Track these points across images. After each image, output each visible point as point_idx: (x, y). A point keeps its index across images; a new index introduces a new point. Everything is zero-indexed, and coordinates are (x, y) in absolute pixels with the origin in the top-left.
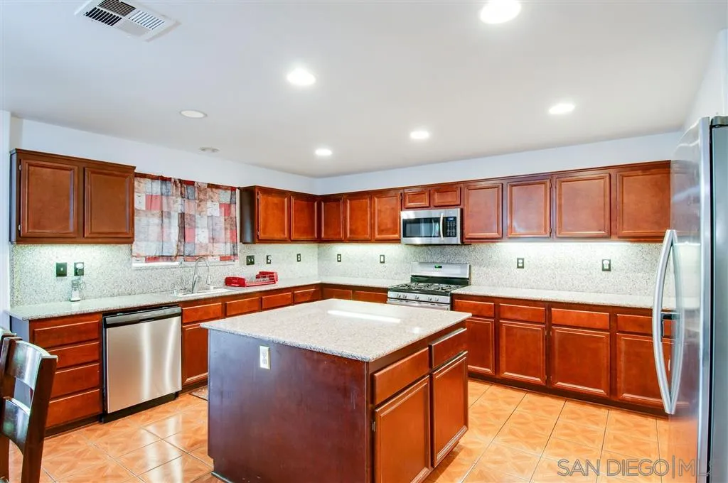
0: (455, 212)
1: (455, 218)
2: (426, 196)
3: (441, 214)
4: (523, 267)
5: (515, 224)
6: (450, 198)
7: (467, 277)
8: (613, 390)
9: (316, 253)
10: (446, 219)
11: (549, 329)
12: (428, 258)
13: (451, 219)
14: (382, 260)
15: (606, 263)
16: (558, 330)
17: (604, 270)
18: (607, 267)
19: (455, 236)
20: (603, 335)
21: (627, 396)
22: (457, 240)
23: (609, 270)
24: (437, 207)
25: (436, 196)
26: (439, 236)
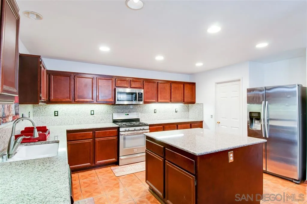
1: (142, 93)
2: (127, 82)
3: (136, 91)
6: (138, 84)
7: (139, 118)
13: (140, 94)
14: (92, 113)
19: (142, 101)
22: (142, 103)
25: (133, 83)
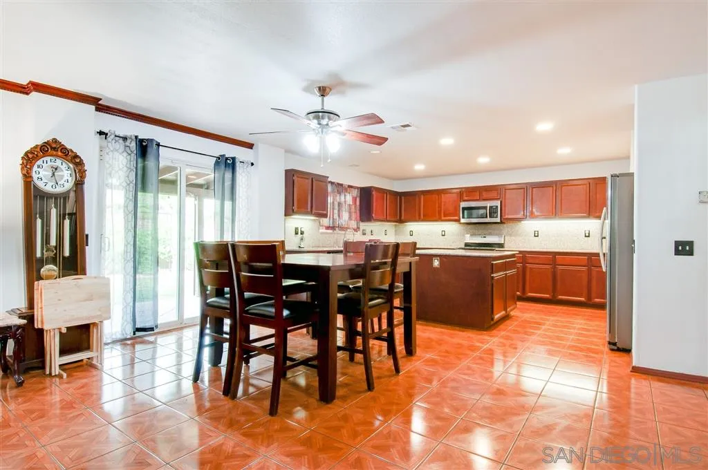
0: (497, 203)
1: (497, 206)
2: (478, 193)
3: (488, 204)
4: (538, 236)
5: (534, 210)
6: (494, 194)
7: (503, 242)
8: (589, 297)
9: (394, 231)
10: (491, 207)
11: (554, 268)
12: (476, 232)
13: (495, 207)
14: (443, 234)
15: (587, 232)
16: (560, 267)
17: (586, 236)
18: (587, 235)
19: (497, 217)
20: (584, 269)
21: (597, 300)
22: (498, 220)
23: (589, 236)
24: (484, 200)
25: (484, 193)
26: (487, 217)
